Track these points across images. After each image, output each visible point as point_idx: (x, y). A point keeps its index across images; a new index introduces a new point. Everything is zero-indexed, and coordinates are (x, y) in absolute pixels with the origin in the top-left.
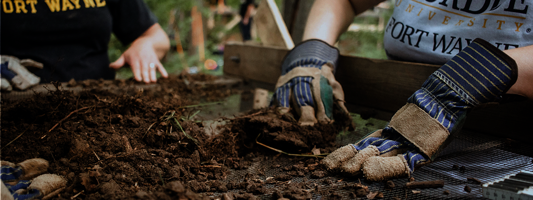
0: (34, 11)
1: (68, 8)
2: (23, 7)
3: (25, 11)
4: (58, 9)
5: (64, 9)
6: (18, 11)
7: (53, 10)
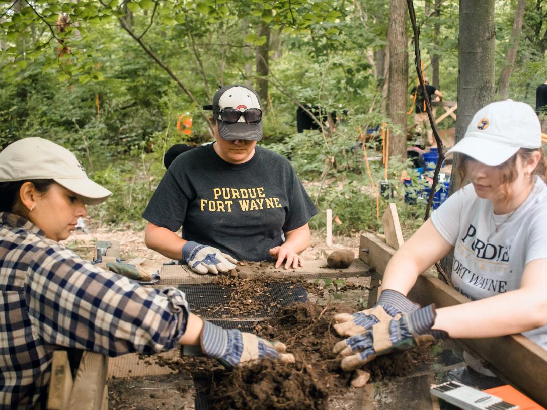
0: (230, 210)
1: (254, 208)
2: (222, 207)
3: (224, 211)
4: (247, 210)
5: (252, 209)
6: (219, 210)
7: (243, 210)
